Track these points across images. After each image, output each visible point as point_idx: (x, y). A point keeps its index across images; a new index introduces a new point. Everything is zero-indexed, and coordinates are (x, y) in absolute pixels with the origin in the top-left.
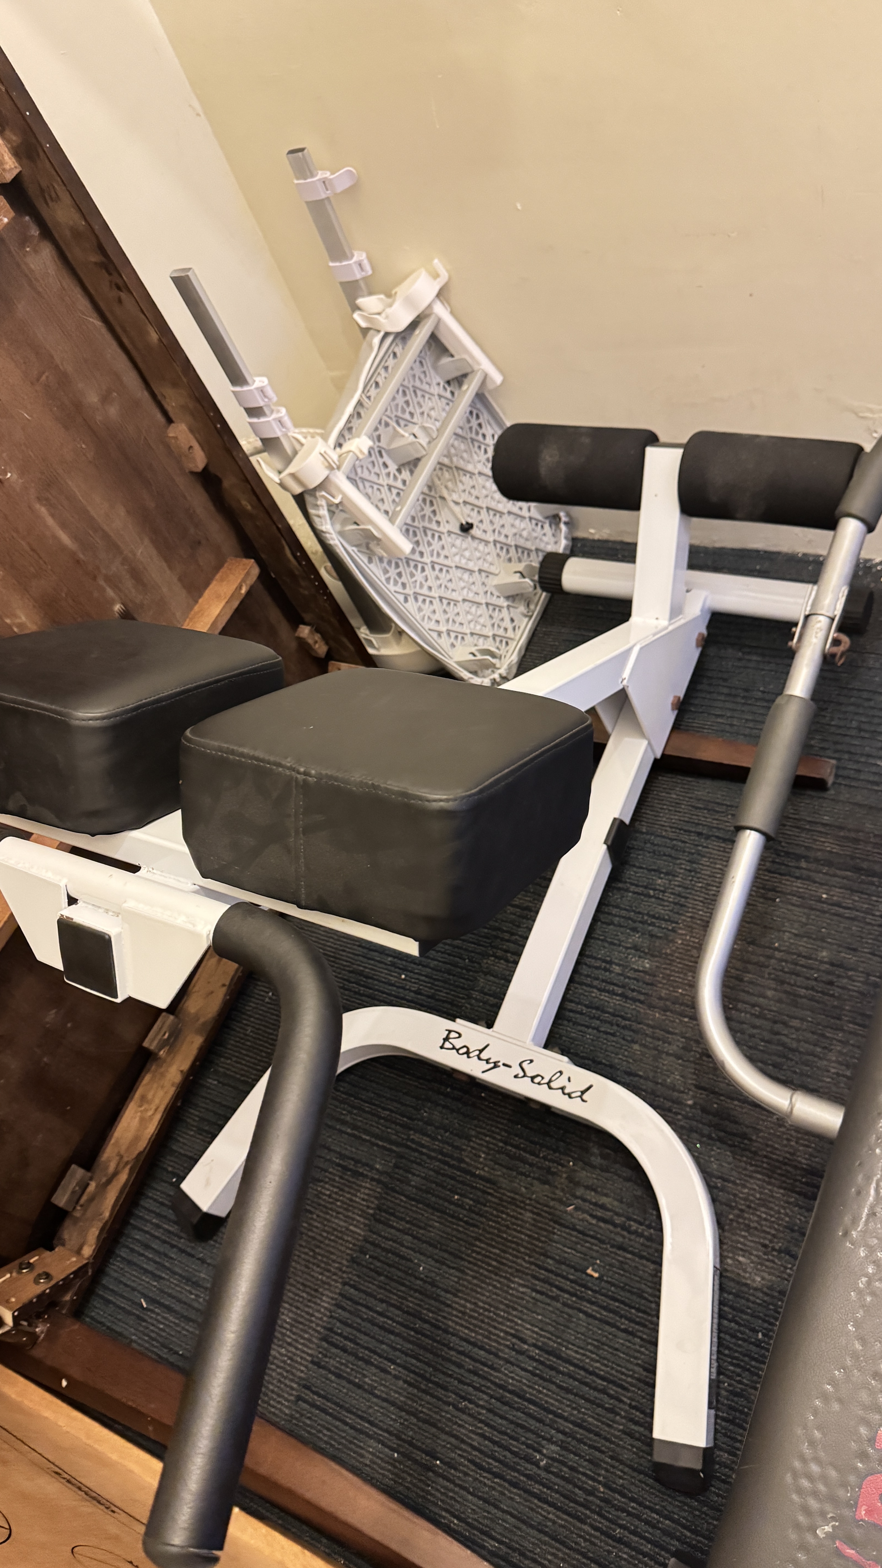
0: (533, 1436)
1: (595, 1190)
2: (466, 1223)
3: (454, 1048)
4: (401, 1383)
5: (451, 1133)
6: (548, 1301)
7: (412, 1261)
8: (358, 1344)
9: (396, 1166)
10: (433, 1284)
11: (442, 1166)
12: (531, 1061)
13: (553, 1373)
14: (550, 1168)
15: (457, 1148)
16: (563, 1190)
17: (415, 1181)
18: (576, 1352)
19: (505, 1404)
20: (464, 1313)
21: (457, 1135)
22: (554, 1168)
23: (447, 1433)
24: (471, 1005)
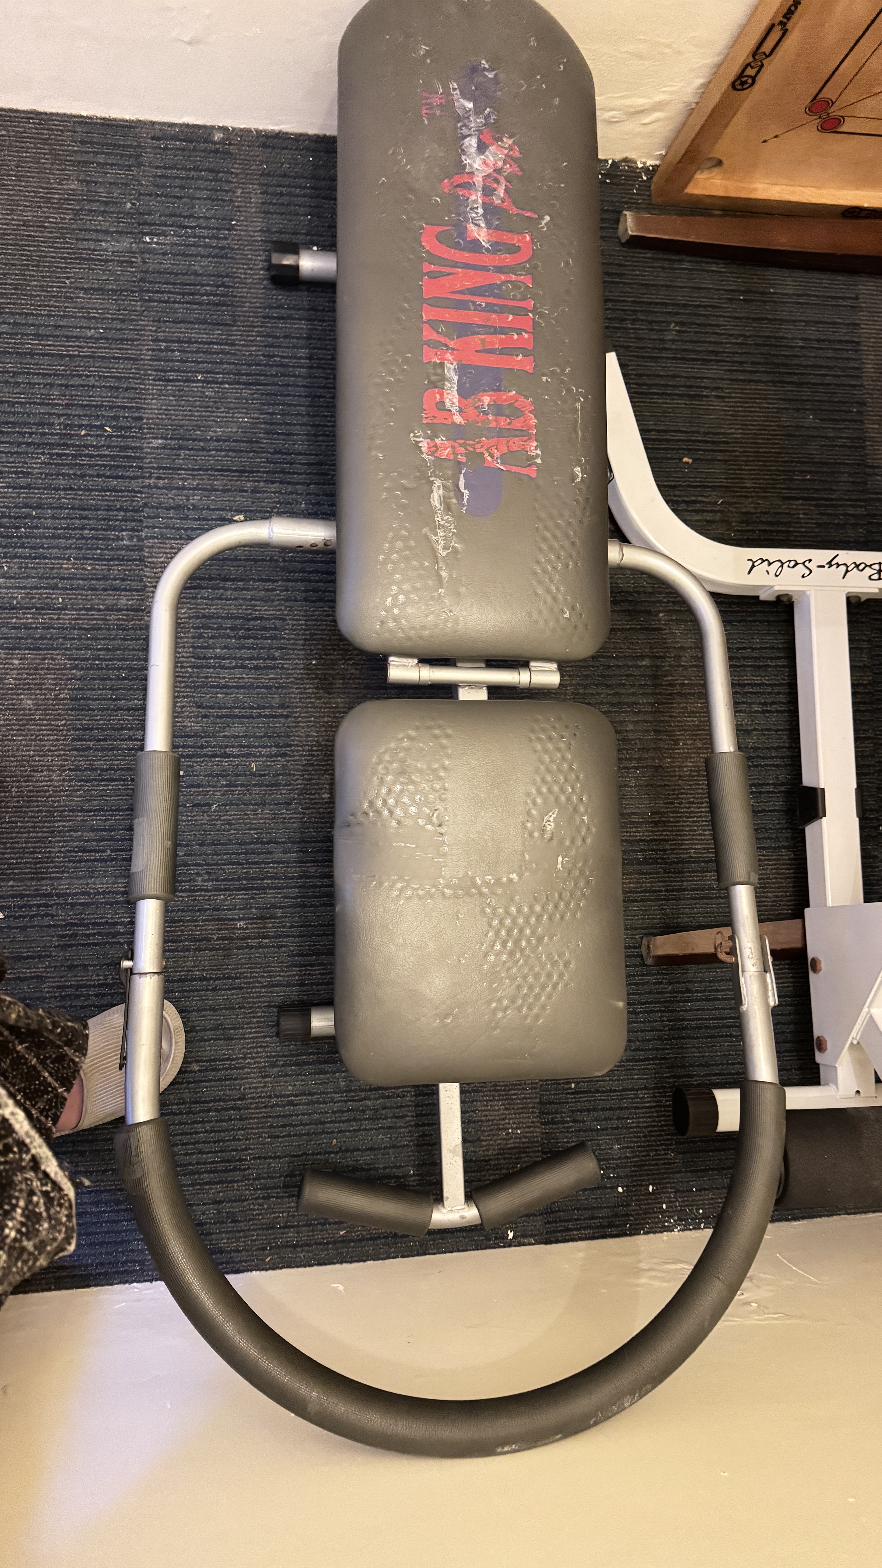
0: (686, 339)
1: (708, 521)
2: (792, 462)
3: (870, 566)
4: (789, 336)
5: (834, 524)
6: (710, 430)
7: (821, 420)
8: (831, 349)
9: (865, 483)
10: (798, 410)
11: (830, 496)
12: (803, 577)
13: (688, 384)
14: (747, 525)
15: (824, 514)
16: (731, 512)
17: (845, 477)
18: (678, 404)
19: (712, 352)
20: (765, 399)
21: (829, 524)
22: (744, 527)
23: (743, 318)
24: (865, 635)
